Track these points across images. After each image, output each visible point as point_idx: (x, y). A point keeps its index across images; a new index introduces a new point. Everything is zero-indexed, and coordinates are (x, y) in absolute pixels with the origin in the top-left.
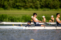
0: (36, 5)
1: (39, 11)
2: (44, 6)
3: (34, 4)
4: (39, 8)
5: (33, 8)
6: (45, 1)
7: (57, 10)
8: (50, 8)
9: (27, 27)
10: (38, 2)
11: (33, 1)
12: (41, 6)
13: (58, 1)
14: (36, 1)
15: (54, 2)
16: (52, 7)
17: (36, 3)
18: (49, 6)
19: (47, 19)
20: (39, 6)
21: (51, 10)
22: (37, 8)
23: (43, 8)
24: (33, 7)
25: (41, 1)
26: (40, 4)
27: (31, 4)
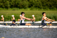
0: (6, 5)
1: (9, 10)
2: (14, 6)
3: (4, 4)
4: (9, 8)
5: (3, 8)
6: (14, 1)
7: (26, 9)
8: (20, 8)
9: (12, 26)
10: (8, 2)
11: (3, 1)
12: (11, 6)
13: (26, 1)
14: (6, 1)
15: (23, 2)
16: (21, 7)
17: (6, 3)
18: (19, 6)
19: (17, 18)
20: (9, 6)
21: (21, 9)
22: (7, 8)
23: (13, 8)
24: (3, 6)
25: (11, 1)
26: (10, 4)
27: (2, 4)
